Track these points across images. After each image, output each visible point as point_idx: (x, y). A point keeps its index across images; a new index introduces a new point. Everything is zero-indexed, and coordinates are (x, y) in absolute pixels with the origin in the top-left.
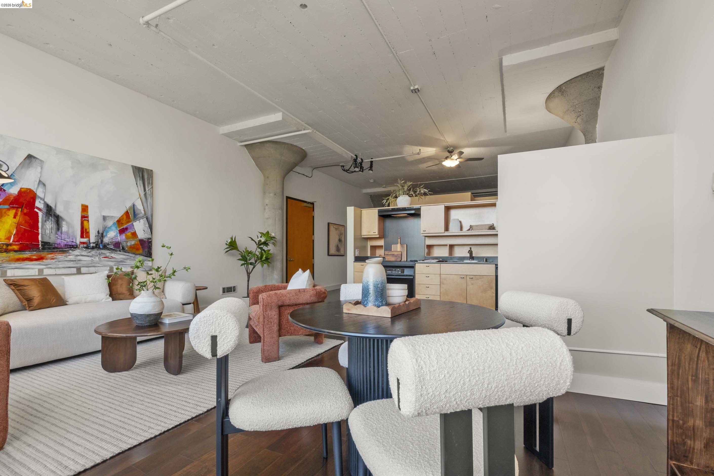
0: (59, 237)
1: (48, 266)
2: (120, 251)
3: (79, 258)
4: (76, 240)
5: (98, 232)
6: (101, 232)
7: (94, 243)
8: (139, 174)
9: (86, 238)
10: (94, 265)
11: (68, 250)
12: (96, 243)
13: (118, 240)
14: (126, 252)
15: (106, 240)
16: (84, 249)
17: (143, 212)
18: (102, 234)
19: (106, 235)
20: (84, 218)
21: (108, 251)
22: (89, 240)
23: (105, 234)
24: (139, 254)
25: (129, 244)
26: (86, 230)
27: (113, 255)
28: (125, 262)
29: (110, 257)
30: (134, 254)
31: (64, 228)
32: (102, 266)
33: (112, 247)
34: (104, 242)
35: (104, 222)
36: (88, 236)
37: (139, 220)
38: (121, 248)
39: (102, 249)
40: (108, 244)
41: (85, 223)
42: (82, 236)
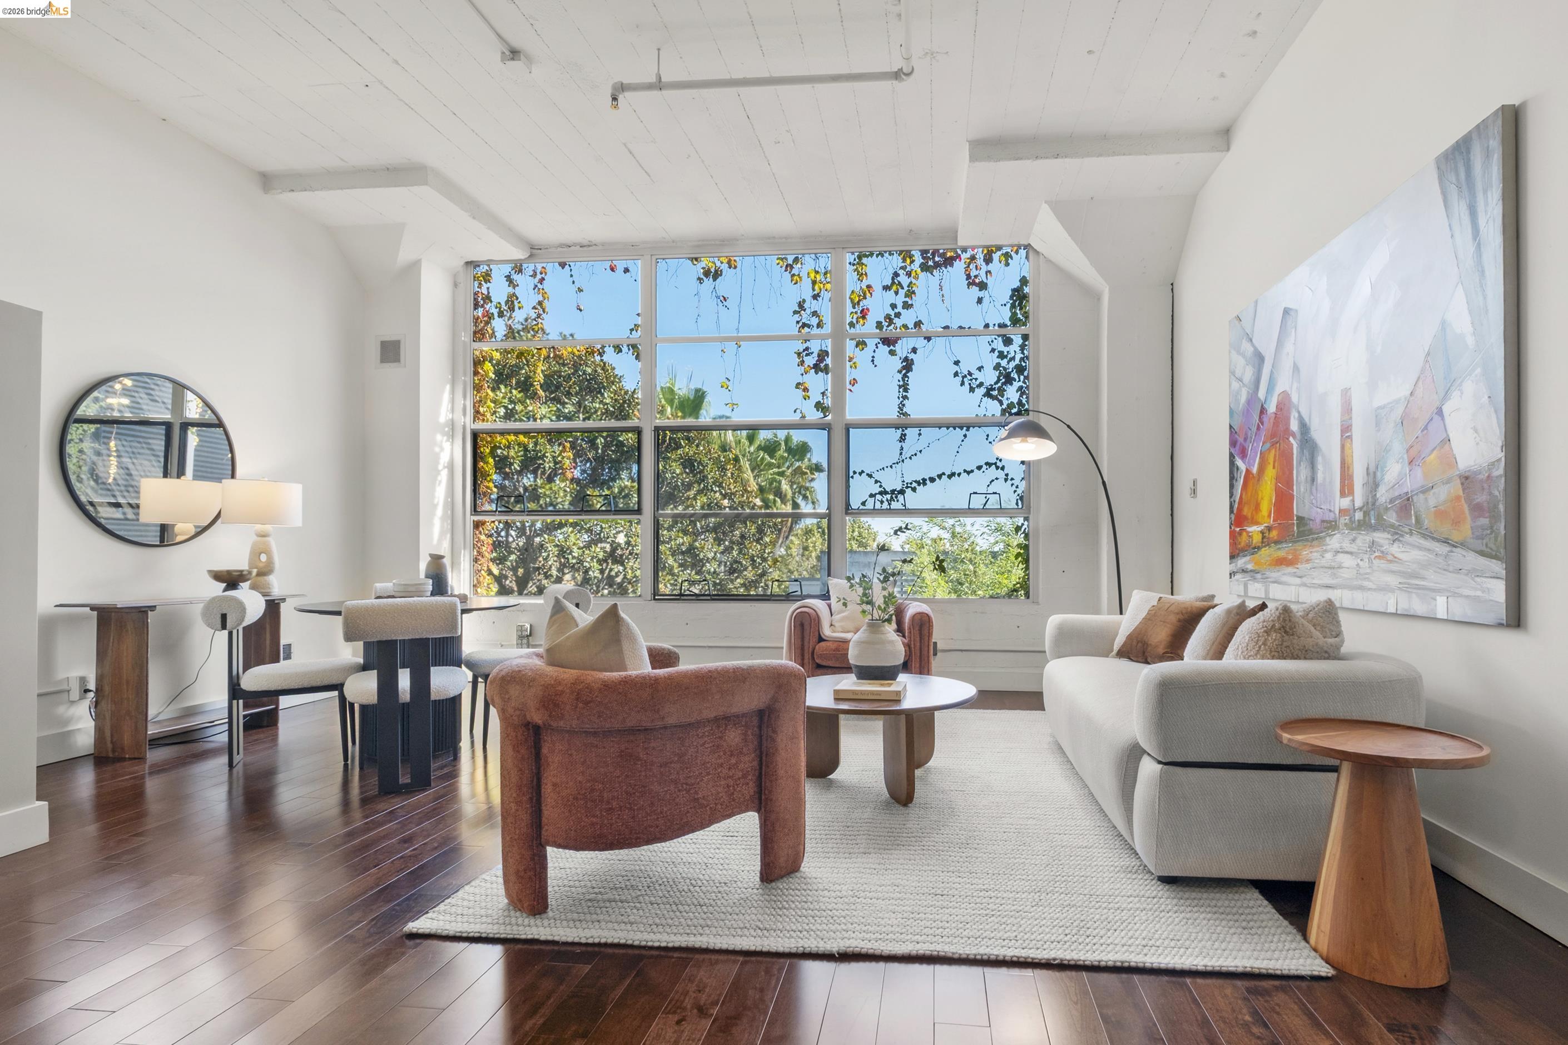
0: (1314, 501)
1: (1304, 579)
2: (1411, 533)
3: (1341, 557)
4: (1334, 506)
5: (1368, 469)
6: (1372, 469)
7: (1360, 509)
8: (1457, 175)
9: (1348, 496)
10: (1360, 582)
11: (1325, 537)
12: (1365, 509)
13: (1405, 491)
14: (1424, 536)
15: (1383, 495)
16: (1347, 532)
17: (1470, 341)
18: (1375, 473)
19: (1382, 479)
20: (1346, 430)
21: (1386, 535)
22: (1353, 501)
23: (1379, 474)
24: (1463, 545)
25: (1432, 502)
26: (1348, 468)
27: (1395, 549)
28: (1423, 578)
29: (1390, 557)
30: (1446, 541)
31: (1320, 476)
32: (1375, 590)
33: (1391, 518)
34: (1377, 504)
35: (1378, 431)
36: (1351, 492)
37: (1460, 385)
38: (1413, 521)
39: (1374, 528)
40: (1387, 509)
41: (1348, 445)
42: (1343, 494)
